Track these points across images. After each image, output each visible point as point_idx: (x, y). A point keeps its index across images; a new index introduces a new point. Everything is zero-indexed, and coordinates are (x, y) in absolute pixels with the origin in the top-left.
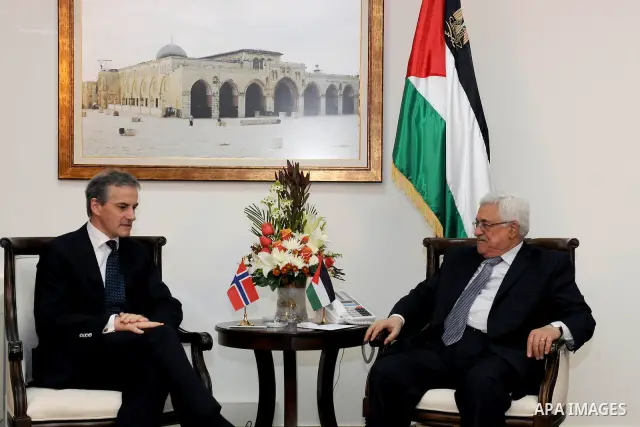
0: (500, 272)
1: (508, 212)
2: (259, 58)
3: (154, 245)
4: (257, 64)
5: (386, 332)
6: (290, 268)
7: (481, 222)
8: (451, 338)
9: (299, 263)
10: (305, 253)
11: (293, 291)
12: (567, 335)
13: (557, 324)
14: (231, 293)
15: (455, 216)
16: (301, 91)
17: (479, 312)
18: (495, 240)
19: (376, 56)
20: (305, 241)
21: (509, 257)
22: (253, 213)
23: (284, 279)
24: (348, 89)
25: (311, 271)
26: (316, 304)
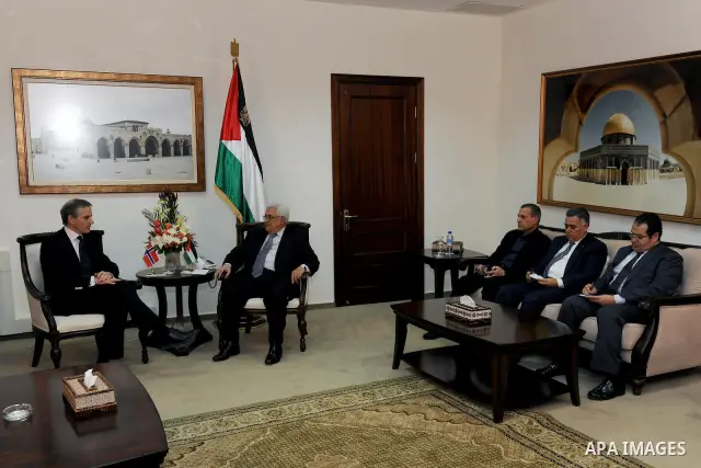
0: (277, 240)
1: (281, 212)
2: (136, 126)
3: (99, 234)
4: (135, 129)
5: (225, 273)
6: (174, 244)
7: (267, 216)
8: (257, 273)
9: (178, 241)
10: (180, 236)
11: (174, 254)
12: (308, 270)
13: (303, 266)
14: (145, 259)
15: (248, 210)
16: (160, 143)
17: (270, 261)
18: (274, 225)
19: (200, 126)
20: (178, 229)
21: (281, 234)
22: (147, 214)
23: (170, 249)
24: (186, 142)
25: (185, 245)
26: (188, 260)
